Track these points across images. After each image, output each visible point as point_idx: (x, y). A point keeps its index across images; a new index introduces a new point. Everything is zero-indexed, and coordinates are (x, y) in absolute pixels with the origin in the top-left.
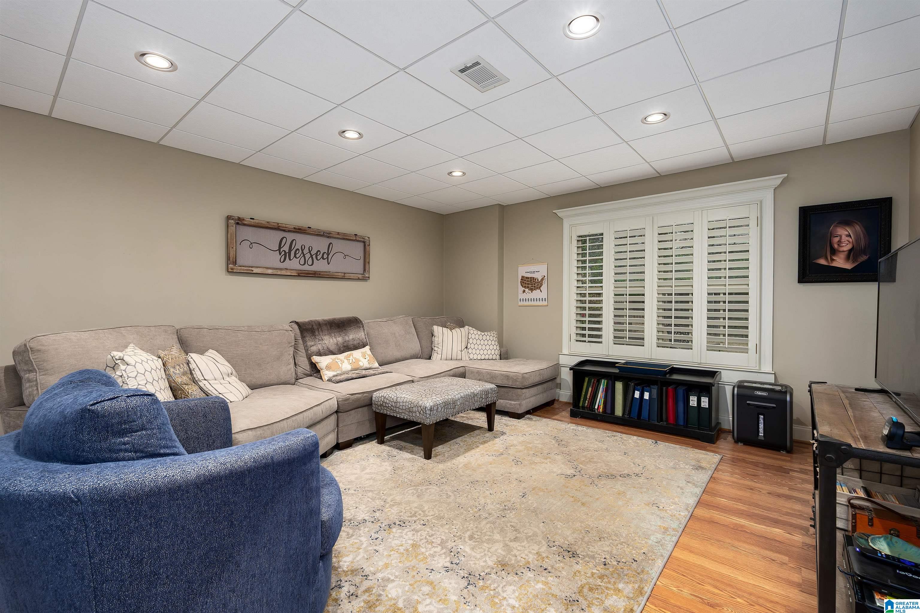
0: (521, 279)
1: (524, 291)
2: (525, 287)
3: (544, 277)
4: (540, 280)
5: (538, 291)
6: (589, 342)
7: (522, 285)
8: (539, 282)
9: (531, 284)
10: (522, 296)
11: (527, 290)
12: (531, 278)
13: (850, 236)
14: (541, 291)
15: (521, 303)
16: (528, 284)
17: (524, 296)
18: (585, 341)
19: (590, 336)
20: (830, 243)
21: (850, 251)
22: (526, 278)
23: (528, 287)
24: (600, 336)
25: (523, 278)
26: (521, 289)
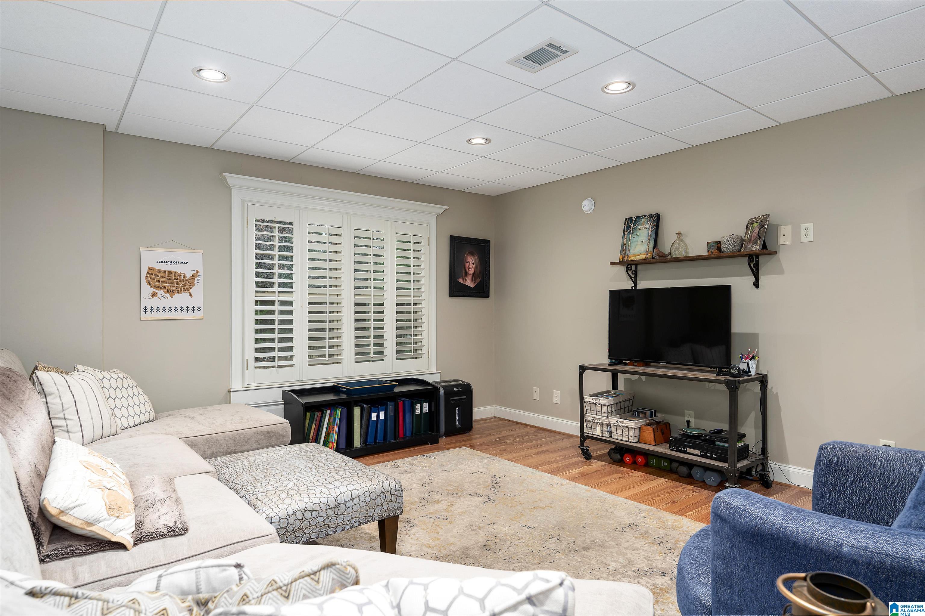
0: (148, 273)
1: (154, 295)
2: (157, 287)
3: (198, 272)
4: (188, 277)
5: (185, 295)
6: (279, 367)
7: (149, 284)
8: (187, 280)
9: (170, 283)
10: (148, 302)
11: (160, 293)
12: (170, 272)
13: (473, 263)
14: (191, 295)
15: (148, 316)
16: (163, 282)
17: (155, 303)
18: (273, 367)
19: (281, 358)
20: (465, 267)
21: (473, 274)
22: (159, 271)
23: (163, 288)
24: (291, 358)
25: (151, 272)
26: (147, 290)
